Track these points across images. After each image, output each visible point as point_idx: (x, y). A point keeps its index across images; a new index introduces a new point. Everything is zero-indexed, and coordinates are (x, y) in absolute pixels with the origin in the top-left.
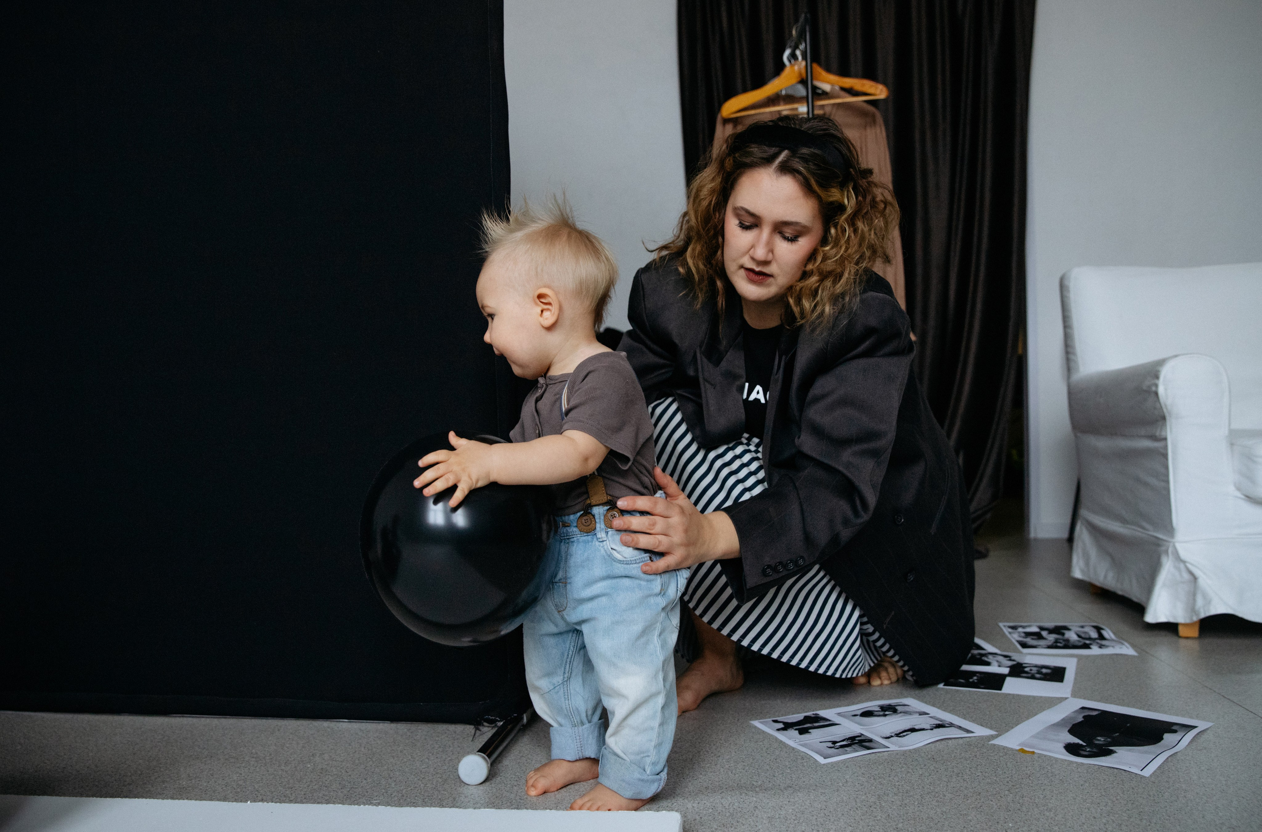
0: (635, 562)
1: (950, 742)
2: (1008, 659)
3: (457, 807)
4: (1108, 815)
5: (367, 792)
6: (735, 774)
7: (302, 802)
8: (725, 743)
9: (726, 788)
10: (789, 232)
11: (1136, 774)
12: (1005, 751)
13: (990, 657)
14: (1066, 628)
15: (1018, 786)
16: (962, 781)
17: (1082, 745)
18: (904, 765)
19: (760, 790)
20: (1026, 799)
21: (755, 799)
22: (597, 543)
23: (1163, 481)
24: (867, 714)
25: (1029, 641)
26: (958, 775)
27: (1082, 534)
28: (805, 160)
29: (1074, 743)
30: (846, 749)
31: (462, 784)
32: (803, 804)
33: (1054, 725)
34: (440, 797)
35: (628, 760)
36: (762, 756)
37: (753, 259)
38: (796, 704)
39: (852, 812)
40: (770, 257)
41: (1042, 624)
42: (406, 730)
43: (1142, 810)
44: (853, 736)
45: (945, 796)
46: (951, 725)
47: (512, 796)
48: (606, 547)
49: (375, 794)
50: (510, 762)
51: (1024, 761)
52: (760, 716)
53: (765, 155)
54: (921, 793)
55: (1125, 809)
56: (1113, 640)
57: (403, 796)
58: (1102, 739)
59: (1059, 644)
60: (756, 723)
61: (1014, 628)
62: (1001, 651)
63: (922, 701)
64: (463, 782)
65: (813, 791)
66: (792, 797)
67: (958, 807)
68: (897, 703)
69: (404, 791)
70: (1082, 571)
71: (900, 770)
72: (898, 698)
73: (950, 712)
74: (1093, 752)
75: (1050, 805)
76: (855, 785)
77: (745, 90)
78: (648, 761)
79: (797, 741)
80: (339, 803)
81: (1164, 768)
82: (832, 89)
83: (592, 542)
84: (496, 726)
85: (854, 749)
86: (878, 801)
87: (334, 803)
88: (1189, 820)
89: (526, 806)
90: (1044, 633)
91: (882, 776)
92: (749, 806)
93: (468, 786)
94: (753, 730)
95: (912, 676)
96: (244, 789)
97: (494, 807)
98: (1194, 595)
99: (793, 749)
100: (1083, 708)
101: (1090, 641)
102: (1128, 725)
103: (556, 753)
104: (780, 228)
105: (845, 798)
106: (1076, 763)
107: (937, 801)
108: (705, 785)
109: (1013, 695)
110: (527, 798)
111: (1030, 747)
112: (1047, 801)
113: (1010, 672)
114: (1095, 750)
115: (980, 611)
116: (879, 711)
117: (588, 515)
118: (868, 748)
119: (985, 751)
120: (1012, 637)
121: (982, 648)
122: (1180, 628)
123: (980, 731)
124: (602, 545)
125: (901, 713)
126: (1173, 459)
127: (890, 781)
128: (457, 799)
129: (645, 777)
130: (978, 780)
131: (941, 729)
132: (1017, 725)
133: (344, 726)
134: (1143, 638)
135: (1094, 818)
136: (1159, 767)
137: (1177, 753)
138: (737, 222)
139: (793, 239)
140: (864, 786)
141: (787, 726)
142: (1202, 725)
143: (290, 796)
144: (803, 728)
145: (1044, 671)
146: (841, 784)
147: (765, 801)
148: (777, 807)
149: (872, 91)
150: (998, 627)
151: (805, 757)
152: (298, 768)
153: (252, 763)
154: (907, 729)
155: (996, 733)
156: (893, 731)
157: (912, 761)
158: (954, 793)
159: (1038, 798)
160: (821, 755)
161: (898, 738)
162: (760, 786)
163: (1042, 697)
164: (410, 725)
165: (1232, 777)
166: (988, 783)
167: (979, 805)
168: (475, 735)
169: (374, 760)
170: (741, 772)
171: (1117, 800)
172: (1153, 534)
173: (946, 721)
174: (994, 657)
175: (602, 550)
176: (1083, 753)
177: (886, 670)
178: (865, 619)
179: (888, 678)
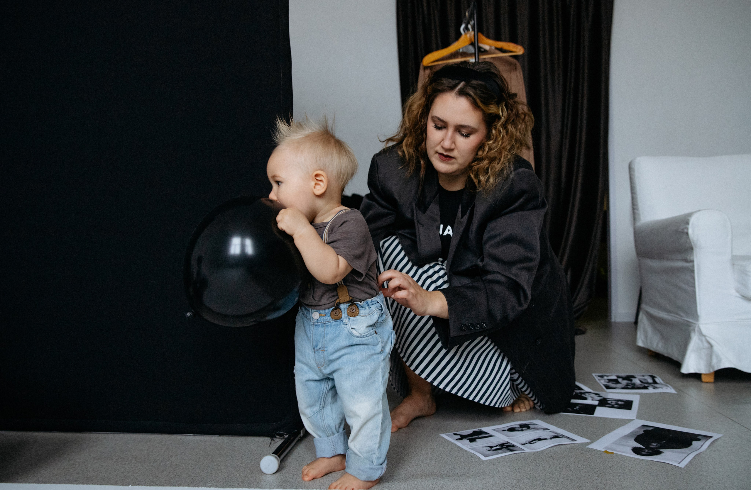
0: (366, 336)
1: (562, 446)
2: (598, 395)
3: (259, 488)
5: (204, 479)
6: (430, 467)
7: (163, 485)
8: (424, 448)
9: (425, 476)
10: (464, 131)
11: (676, 466)
12: (596, 452)
13: (587, 394)
14: (633, 377)
15: (603, 474)
16: (569, 471)
17: (642, 448)
18: (534, 461)
19: (446, 477)
20: (608, 481)
21: (442, 482)
22: (343, 326)
23: (692, 287)
24: (512, 430)
25: (611, 384)
26: (567, 467)
27: (643, 320)
28: (474, 88)
29: (638, 447)
30: (498, 451)
31: (263, 474)
32: (472, 485)
33: (625, 436)
35: (362, 457)
36: (447, 456)
37: (443, 148)
38: (468, 424)
40: (453, 146)
41: (618, 374)
42: (228, 440)
43: (679, 488)
45: (559, 480)
46: (563, 436)
47: (293, 481)
48: (348, 328)
49: (209, 480)
50: (291, 460)
51: (608, 458)
52: (445, 431)
53: (450, 85)
54: (544, 478)
55: (669, 488)
56: (662, 384)
57: (226, 481)
58: (655, 445)
59: (629, 387)
60: (444, 436)
61: (602, 377)
63: (545, 421)
64: (263, 472)
65: (478, 477)
66: (465, 481)
68: (530, 423)
69: (227, 478)
70: (643, 342)
71: (531, 464)
72: (531, 419)
73: (562, 428)
74: (649, 452)
76: (504, 473)
77: (437, 49)
78: (375, 456)
79: (469, 446)
80: (186, 486)
81: (692, 462)
82: (490, 49)
83: (340, 325)
84: (284, 438)
85: (503, 451)
86: (518, 483)
87: (183, 486)
89: (302, 487)
90: (620, 380)
91: (520, 467)
92: (438, 486)
93: (266, 475)
94: (442, 440)
95: (540, 406)
96: (127, 478)
97: (282, 488)
98: (711, 356)
99: (466, 451)
100: (644, 426)
101: (648, 384)
102: (671, 436)
103: (319, 454)
104: (459, 129)
105: (497, 481)
106: (639, 459)
107: (554, 483)
108: (412, 473)
109: (601, 417)
110: (302, 482)
111: (612, 450)
112: (621, 483)
113: (599, 403)
114: (650, 451)
115: (579, 366)
116: (519, 428)
117: (337, 309)
118: (512, 451)
119: (583, 452)
120: (601, 382)
121: (582, 389)
122: (703, 377)
123: (580, 440)
124: (346, 327)
125: (532, 429)
126: (698, 273)
127: (525, 471)
128: (259, 483)
129: (373, 467)
130: (579, 470)
131: (557, 439)
132: (603, 436)
133: (190, 438)
134: (680, 383)
136: (690, 462)
137: (700, 453)
138: (434, 125)
139: (467, 136)
140: (509, 474)
141: (462, 437)
142: (716, 436)
143: (156, 481)
144: (472, 438)
145: (620, 403)
146: (495, 473)
147: (448, 483)
148: (456, 487)
149: (514, 50)
150: (592, 376)
151: (474, 456)
152: (161, 464)
153: (133, 461)
154: (535, 439)
155: (590, 441)
156: (527, 440)
157: (539, 459)
158: (564, 478)
159: (616, 481)
160: (483, 455)
161: (530, 444)
162: (446, 474)
163: (618, 419)
164: (231, 437)
165: (734, 467)
166: (585, 472)
167: (579, 486)
168: (271, 443)
169: (208, 459)
170: (434, 466)
171: (664, 482)
172: (686, 319)
173: (560, 434)
174: (589, 394)
175: (346, 329)
176: (643, 453)
177: (524, 402)
178: (512, 366)
179: (524, 407)
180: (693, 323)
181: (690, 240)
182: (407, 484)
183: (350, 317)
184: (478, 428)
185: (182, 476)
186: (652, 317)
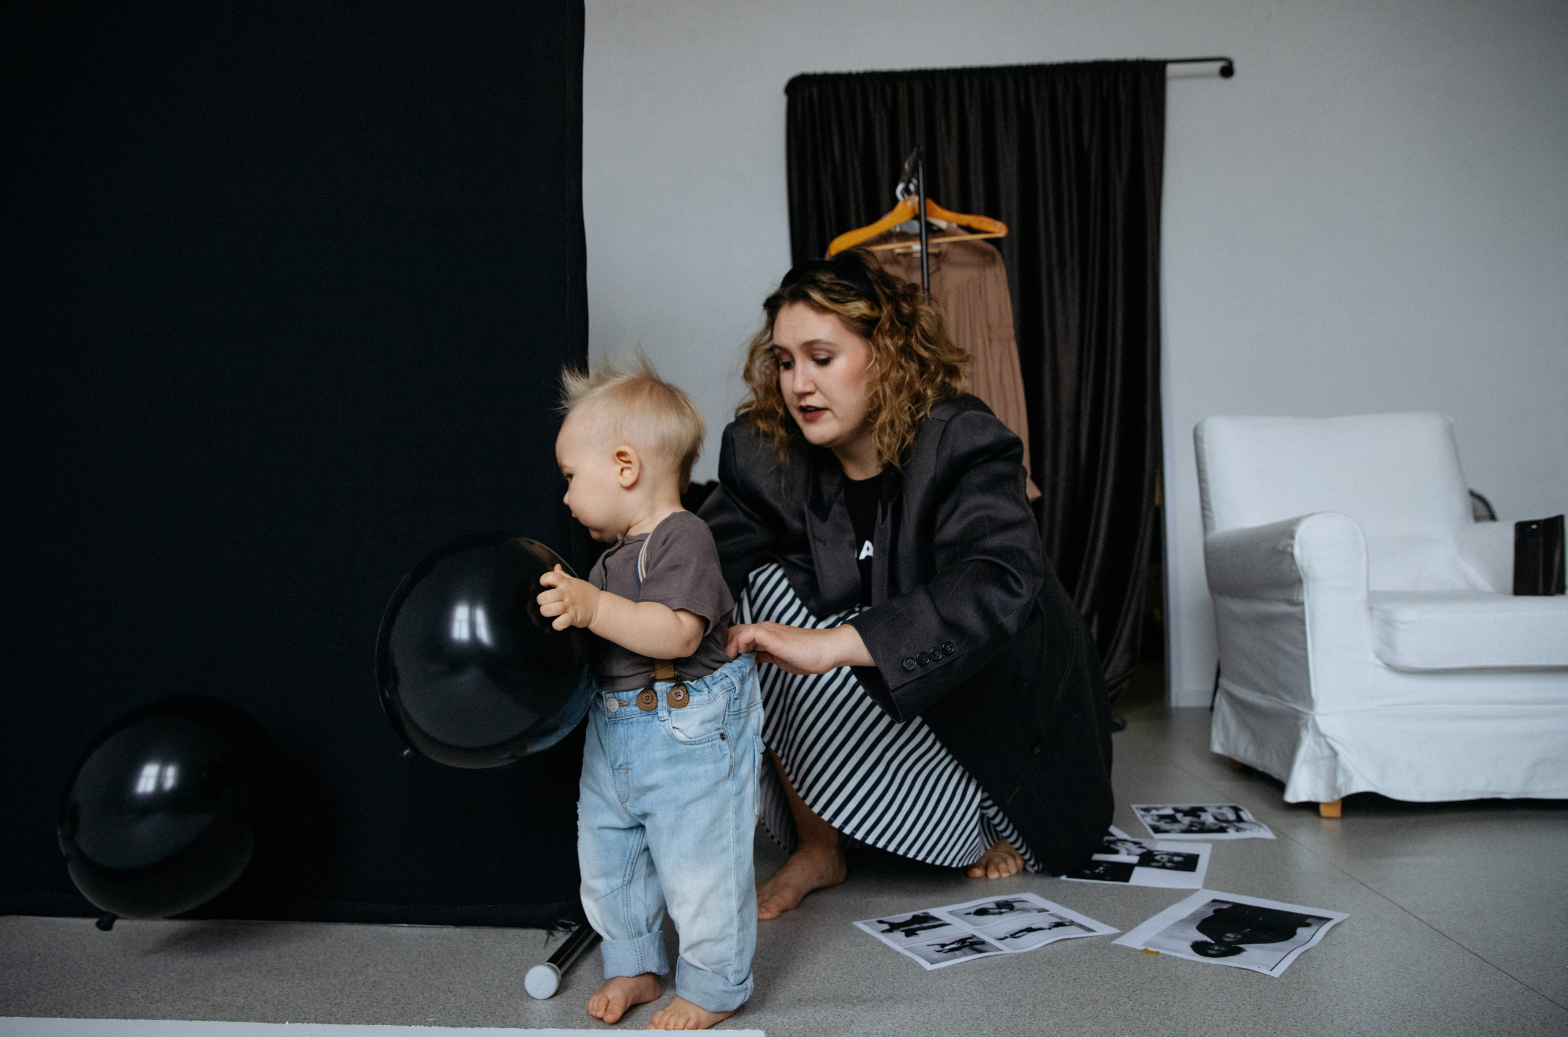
0: (700, 743)
1: (1070, 942)
2: (1138, 846)
3: (520, 1027)
4: (1232, 1023)
5: (423, 1008)
6: (831, 984)
7: (349, 1021)
8: (823, 948)
9: (821, 1000)
11: (1265, 975)
12: (1128, 951)
13: (1119, 844)
14: (1203, 810)
15: (1138, 992)
16: (1078, 987)
17: (1210, 943)
18: (1018, 971)
19: (858, 1001)
20: (1147, 1006)
21: (851, 1012)
22: (658, 723)
23: (1301, 648)
24: (982, 912)
25: (1162, 825)
26: (1075, 980)
27: (1222, 704)
29: (1202, 941)
30: (956, 952)
31: (530, 998)
32: (904, 1017)
33: (1181, 921)
34: (503, 1013)
36: (863, 963)
38: (905, 901)
39: (956, 1026)
41: (1176, 806)
42: (471, 936)
43: (1268, 1016)
44: (963, 937)
45: (1059, 1005)
46: (1072, 923)
48: (667, 726)
50: (583, 973)
51: (1148, 962)
52: (863, 915)
54: (1034, 1002)
55: (1250, 1016)
56: (1252, 823)
57: (462, 1013)
58: (1232, 936)
59: (1194, 828)
60: (860, 925)
61: (1147, 810)
62: (1132, 837)
63: (1042, 895)
64: (530, 996)
65: (915, 1002)
66: (892, 1009)
67: (1072, 1017)
68: (1015, 899)
69: (464, 1007)
70: (1222, 745)
71: (1012, 976)
72: (1017, 893)
73: (1072, 908)
74: (1222, 951)
75: (1172, 1013)
76: (963, 995)
78: (730, 969)
79: (903, 944)
81: (1294, 968)
82: (948, 226)
83: (653, 721)
84: (570, 931)
85: (964, 952)
86: (986, 1013)
88: (1317, 1027)
90: (1179, 816)
91: (993, 983)
92: (844, 1020)
93: (536, 1001)
94: (856, 933)
95: (1033, 866)
96: (286, 1007)
98: (1335, 771)
99: (898, 953)
100: (1214, 901)
101: (1227, 824)
102: (1261, 919)
103: (610, 970)
105: (950, 1010)
107: (1051, 1012)
108: (798, 996)
109: (1141, 887)
111: (1155, 946)
112: (1169, 1008)
113: (1139, 861)
114: (1223, 949)
116: (994, 908)
117: (649, 692)
118: (980, 951)
119: (1107, 952)
120: (1145, 821)
121: (1114, 836)
122: (1322, 809)
123: (1103, 930)
124: (663, 725)
125: (1018, 910)
126: (1311, 626)
127: (1001, 989)
128: (522, 1016)
129: (731, 988)
130: (1096, 986)
131: (1060, 928)
132: (1142, 922)
133: (403, 931)
134: (1284, 820)
135: (1218, 1026)
136: (1291, 967)
137: (1310, 949)
140: (971, 996)
141: (893, 927)
142: (1337, 917)
143: (337, 1014)
144: (909, 929)
145: (1176, 859)
146: (947, 994)
147: (862, 1014)
148: (875, 1022)
149: (990, 228)
150: (1132, 810)
151: (910, 964)
152: (348, 981)
153: (297, 975)
154: (1022, 929)
155: (1119, 931)
156: (1008, 931)
157: (1027, 966)
158: (1069, 1002)
159: (1160, 1005)
160: (928, 961)
161: (1013, 939)
162: (858, 997)
163: (1172, 889)
164: (476, 930)
165: (1364, 974)
166: (1107, 989)
167: (1095, 1015)
168: (547, 941)
169: (434, 970)
170: (838, 982)
171: (1243, 1004)
172: (1292, 705)
173: (1067, 919)
174: (1123, 844)
175: (663, 729)
176: (1210, 952)
177: (1005, 861)
178: (986, 795)
179: (1006, 870)
180: (1304, 713)
181: (1296, 567)
182: (787, 1016)
183: (672, 709)
184: (923, 909)
185: (385, 1003)
186: (1236, 702)
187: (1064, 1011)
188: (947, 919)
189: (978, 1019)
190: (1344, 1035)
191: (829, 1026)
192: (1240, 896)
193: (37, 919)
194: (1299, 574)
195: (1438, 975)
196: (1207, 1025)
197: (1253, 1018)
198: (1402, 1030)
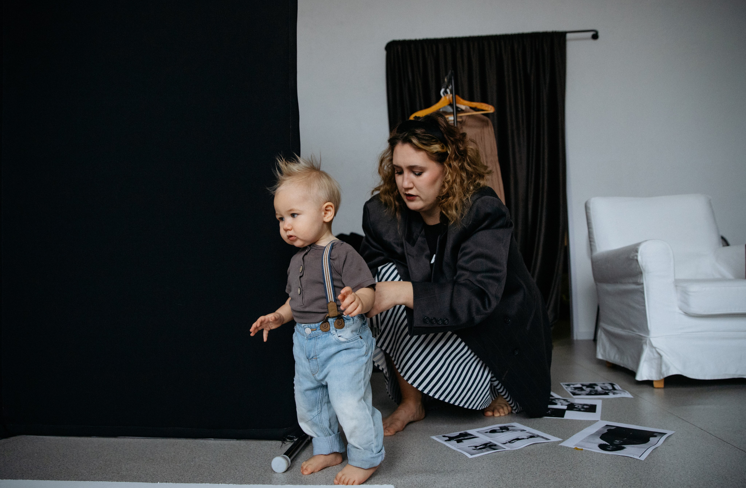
0: (351, 341)
1: (538, 445)
2: (566, 401)
3: (272, 484)
4: (624, 481)
5: (223, 477)
6: (423, 465)
7: (188, 482)
8: (417, 448)
9: (419, 472)
10: (416, 171)
11: (637, 459)
12: (567, 449)
13: (557, 400)
14: (595, 385)
15: (575, 467)
16: (545, 465)
17: (607, 445)
18: (514, 458)
19: (437, 473)
20: (580, 474)
21: (434, 477)
22: (331, 336)
23: (643, 306)
24: (493, 431)
25: (577, 391)
26: (543, 462)
27: (601, 336)
29: (603, 444)
30: (482, 450)
31: (274, 472)
32: (460, 480)
33: (592, 435)
34: (263, 479)
35: (363, 449)
36: (437, 455)
38: (455, 426)
39: (487, 483)
41: (583, 383)
42: (245, 444)
43: (641, 478)
44: (485, 443)
45: (536, 473)
46: (538, 436)
47: (302, 478)
48: (335, 337)
49: (228, 478)
51: (578, 454)
52: (436, 433)
54: (524, 472)
55: (632, 478)
56: (620, 390)
57: (243, 479)
58: (618, 441)
59: (592, 393)
60: (434, 438)
61: (568, 385)
63: (522, 424)
65: (465, 473)
66: (454, 476)
67: (544, 479)
68: (509, 425)
69: (243, 476)
70: (602, 355)
71: (511, 460)
73: (537, 429)
75: (593, 477)
76: (488, 469)
78: (373, 446)
79: (456, 446)
80: (208, 483)
81: (651, 456)
82: (466, 108)
83: (328, 336)
84: (293, 441)
85: (487, 450)
86: (501, 477)
87: (205, 483)
88: (667, 483)
89: (310, 483)
90: (584, 388)
91: (502, 463)
92: (431, 481)
93: (277, 473)
94: (432, 441)
96: (156, 476)
97: (292, 484)
98: (661, 365)
99: (454, 450)
100: (607, 426)
101: (608, 391)
102: (631, 434)
103: (316, 451)
105: (483, 476)
106: (605, 454)
107: (533, 477)
108: (407, 470)
109: (570, 420)
111: (581, 446)
112: (591, 475)
113: (567, 408)
114: (615, 447)
116: (499, 430)
117: (326, 323)
118: (495, 449)
119: (556, 449)
120: (568, 390)
121: (553, 397)
122: (655, 383)
123: (554, 439)
125: (511, 430)
126: (647, 294)
127: (507, 466)
129: (374, 455)
130: (554, 465)
131: (533, 438)
132: (572, 435)
133: (211, 442)
134: (636, 389)
135: (617, 483)
136: (649, 455)
137: (657, 447)
139: (419, 174)
140: (492, 470)
141: (450, 439)
142: (669, 432)
143: (181, 479)
144: (459, 439)
145: (585, 407)
146: (480, 469)
147: (440, 478)
148: (446, 482)
149: (486, 109)
150: (561, 385)
151: (461, 455)
152: (186, 465)
153: (161, 462)
154: (514, 439)
155: (562, 440)
156: (507, 440)
157: (518, 456)
158: (541, 472)
159: (586, 473)
160: (469, 453)
161: (510, 444)
162: (437, 470)
163: (585, 420)
164: (247, 441)
165: (686, 459)
166: (559, 466)
167: (555, 478)
168: (282, 445)
169: (227, 460)
170: (426, 464)
171: (628, 473)
172: (639, 334)
173: (535, 434)
174: (559, 400)
176: (608, 449)
177: (503, 408)
178: (493, 375)
179: (503, 412)
180: (645, 337)
181: (639, 266)
183: (337, 329)
184: (464, 430)
185: (205, 475)
186: (609, 334)
187: (539, 476)
188: (476, 434)
189: (497, 480)
190: (681, 487)
191: (424, 484)
192: (619, 423)
193: (35, 437)
194: (641, 270)
195: (724, 459)
196: (611, 482)
197: (634, 479)
198: (710, 485)
